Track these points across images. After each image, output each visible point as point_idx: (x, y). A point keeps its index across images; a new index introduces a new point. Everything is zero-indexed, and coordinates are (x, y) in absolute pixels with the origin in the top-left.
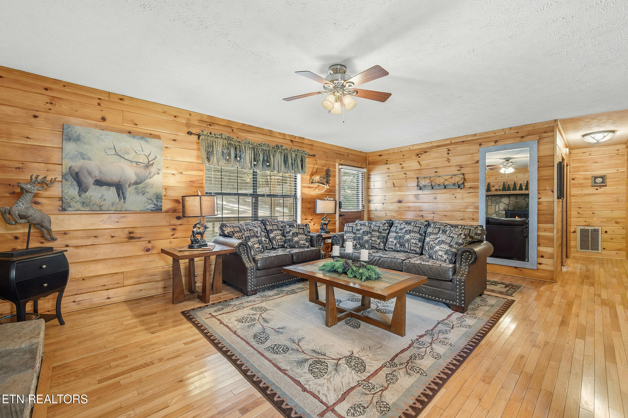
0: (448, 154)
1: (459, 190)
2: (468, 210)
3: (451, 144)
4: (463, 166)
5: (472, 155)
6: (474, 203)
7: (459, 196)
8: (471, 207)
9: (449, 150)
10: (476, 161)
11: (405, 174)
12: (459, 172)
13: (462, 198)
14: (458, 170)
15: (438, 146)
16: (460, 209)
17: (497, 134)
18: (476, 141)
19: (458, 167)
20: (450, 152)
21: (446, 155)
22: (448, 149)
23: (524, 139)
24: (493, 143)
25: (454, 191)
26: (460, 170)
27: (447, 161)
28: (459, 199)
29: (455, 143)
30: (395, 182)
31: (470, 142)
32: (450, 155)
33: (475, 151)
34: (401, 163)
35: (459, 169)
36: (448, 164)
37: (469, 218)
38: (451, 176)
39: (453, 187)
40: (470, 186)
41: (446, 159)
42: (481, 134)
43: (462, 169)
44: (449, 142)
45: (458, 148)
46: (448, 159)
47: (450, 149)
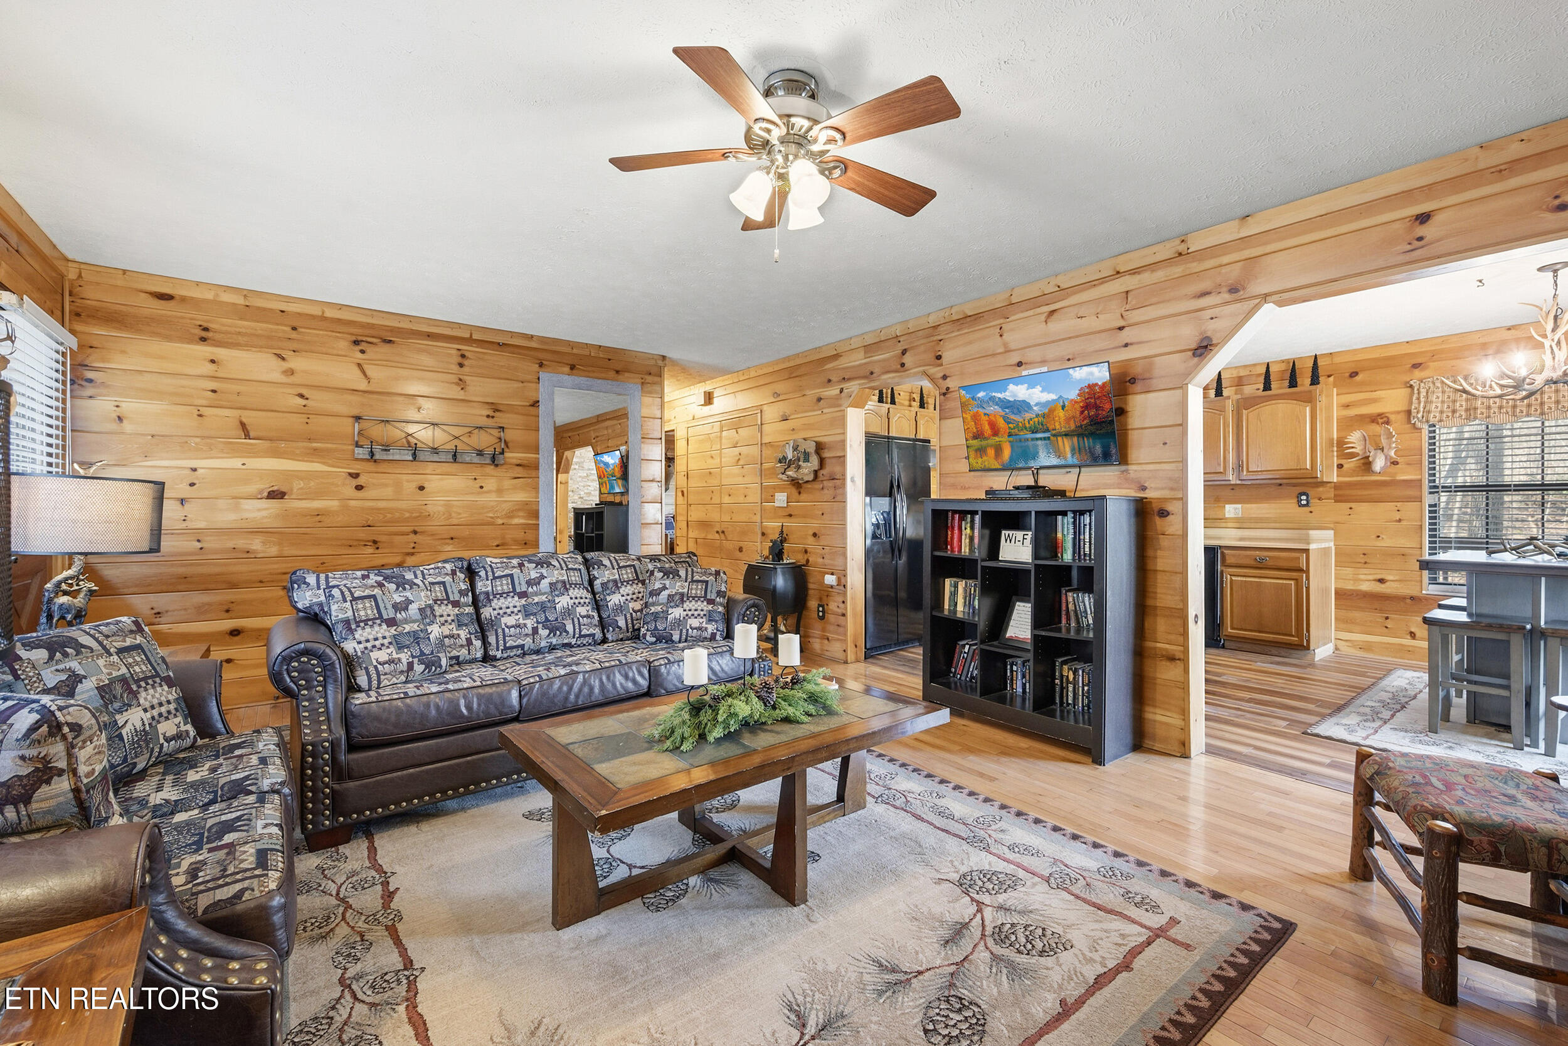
0: (461, 365)
1: (490, 469)
2: (516, 521)
3: (470, 341)
4: (501, 408)
5: (521, 384)
6: (527, 503)
7: (490, 484)
8: (521, 514)
9: (463, 356)
10: (531, 402)
11: (301, 396)
12: (490, 422)
13: (500, 491)
14: (488, 416)
15: (430, 336)
16: (492, 517)
17: (575, 351)
18: (532, 353)
19: (487, 406)
20: (466, 362)
21: (456, 368)
22: (460, 353)
23: (620, 377)
24: (567, 369)
25: (477, 472)
26: (493, 417)
27: (457, 384)
28: (489, 492)
29: (481, 343)
30: (249, 417)
31: (516, 350)
32: (466, 369)
33: (529, 377)
34: (284, 354)
35: (491, 413)
36: (461, 395)
37: (516, 542)
38: (469, 429)
39: (476, 460)
40: (519, 462)
41: (454, 378)
42: (543, 339)
43: (497, 414)
44: (467, 335)
45: (486, 357)
46: (460, 380)
47: (467, 354)
